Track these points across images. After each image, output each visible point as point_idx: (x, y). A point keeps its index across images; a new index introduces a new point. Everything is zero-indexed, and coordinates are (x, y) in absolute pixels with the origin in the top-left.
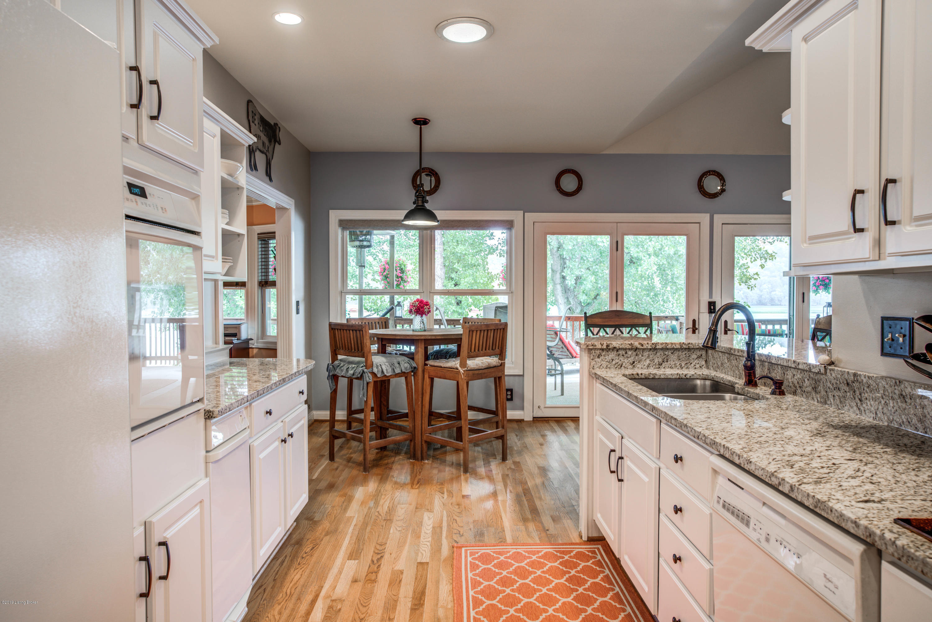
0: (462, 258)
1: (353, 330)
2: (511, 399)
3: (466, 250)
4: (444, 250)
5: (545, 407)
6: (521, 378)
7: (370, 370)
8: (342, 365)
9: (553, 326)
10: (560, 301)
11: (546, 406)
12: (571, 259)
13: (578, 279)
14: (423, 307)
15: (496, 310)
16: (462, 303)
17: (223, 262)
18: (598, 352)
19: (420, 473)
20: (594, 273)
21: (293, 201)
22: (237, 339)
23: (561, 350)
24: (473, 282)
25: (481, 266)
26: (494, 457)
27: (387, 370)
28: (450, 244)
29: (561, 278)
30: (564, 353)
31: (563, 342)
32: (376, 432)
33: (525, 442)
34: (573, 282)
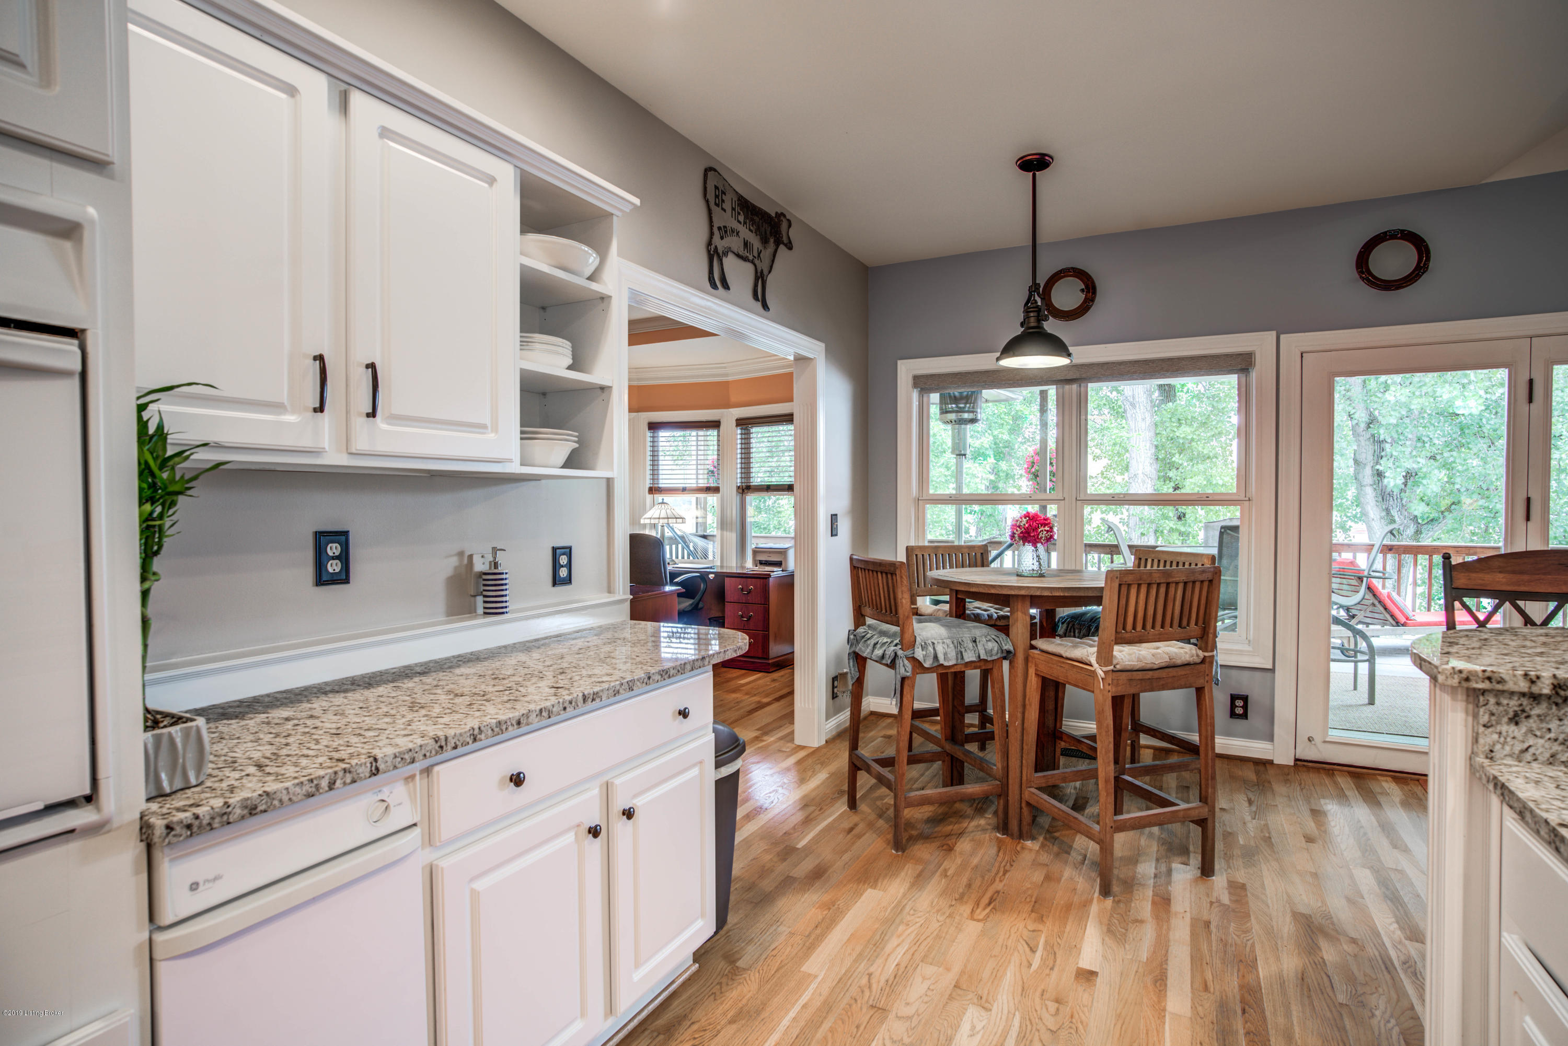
0: (1186, 446)
1: (882, 573)
2: (1245, 716)
3: (1193, 433)
4: (1157, 434)
5: (1325, 742)
6: (1269, 674)
7: (909, 653)
8: (869, 636)
9: (1352, 563)
10: (1371, 515)
11: (1327, 740)
12: (1394, 442)
13: (1409, 475)
14: (1036, 529)
15: (1221, 534)
16: (1187, 516)
17: (522, 439)
18: (1514, 703)
19: (1005, 872)
20: (1447, 466)
21: (822, 345)
22: (783, 571)
23: (1371, 608)
24: (1205, 483)
25: (1220, 458)
26: (1184, 859)
27: (945, 654)
28: (1167, 424)
29: (1373, 475)
30: (1376, 616)
31: (1374, 595)
32: (943, 761)
33: (1266, 825)
34: (1400, 481)
